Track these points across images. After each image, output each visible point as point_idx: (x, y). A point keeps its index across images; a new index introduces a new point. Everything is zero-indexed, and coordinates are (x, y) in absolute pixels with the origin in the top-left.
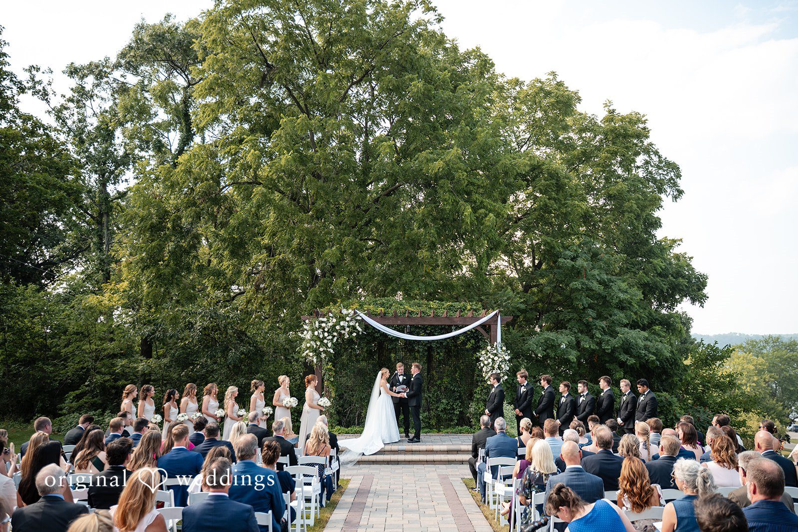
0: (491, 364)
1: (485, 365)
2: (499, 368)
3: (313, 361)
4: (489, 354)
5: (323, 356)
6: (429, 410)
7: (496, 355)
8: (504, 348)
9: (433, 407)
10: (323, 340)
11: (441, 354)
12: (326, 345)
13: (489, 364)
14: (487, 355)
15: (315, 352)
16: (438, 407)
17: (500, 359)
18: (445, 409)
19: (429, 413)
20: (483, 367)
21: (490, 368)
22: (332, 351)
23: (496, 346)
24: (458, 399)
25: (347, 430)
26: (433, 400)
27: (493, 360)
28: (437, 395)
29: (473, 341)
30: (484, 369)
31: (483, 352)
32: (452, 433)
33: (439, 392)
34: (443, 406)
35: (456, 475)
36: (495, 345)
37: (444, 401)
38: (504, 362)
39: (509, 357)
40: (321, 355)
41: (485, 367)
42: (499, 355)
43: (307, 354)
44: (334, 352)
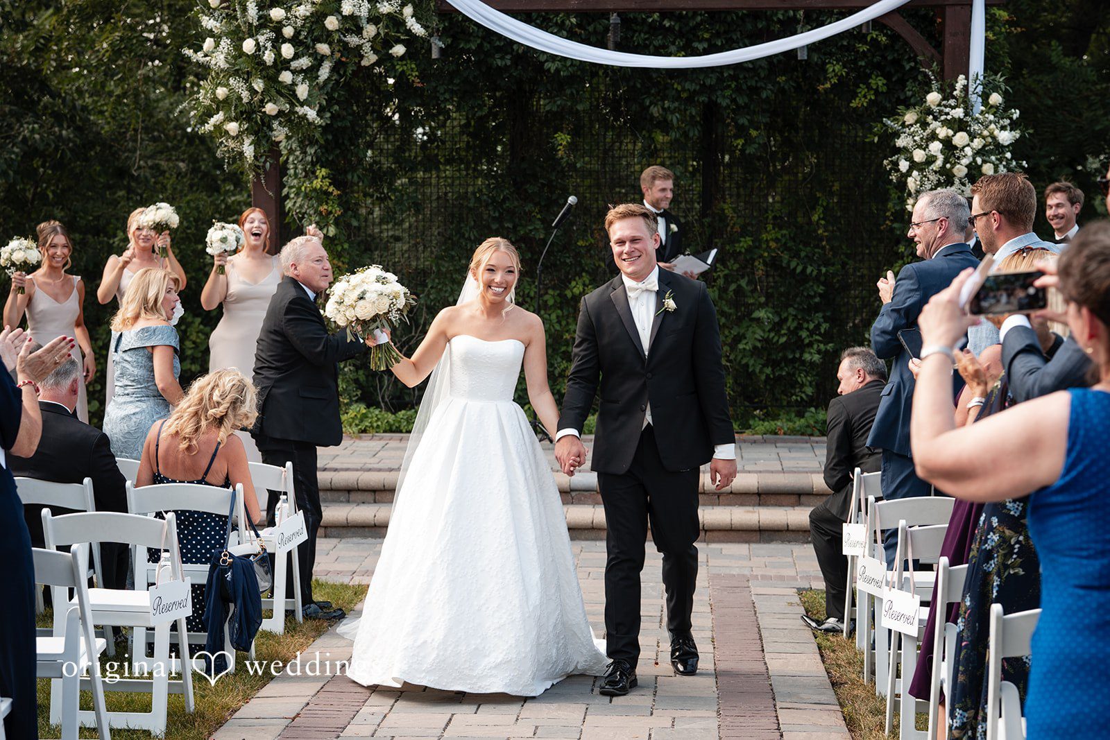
0: (939, 163)
1: (914, 165)
3: (241, 154)
4: (935, 125)
5: (280, 132)
7: (959, 125)
8: (996, 98)
10: (279, 72)
11: (754, 133)
12: (289, 93)
13: (930, 160)
14: (924, 125)
15: (249, 119)
16: (738, 339)
17: (978, 143)
18: (766, 342)
20: (909, 173)
21: (934, 178)
22: (313, 115)
23: (966, 88)
24: (817, 308)
25: (391, 417)
27: (948, 145)
28: (739, 291)
29: (878, 82)
30: (912, 183)
31: (910, 117)
32: (793, 432)
33: (743, 283)
34: (759, 334)
35: (782, 578)
36: (959, 86)
37: (761, 314)
38: (991, 152)
39: (1017, 134)
40: (272, 130)
41: (915, 173)
42: (975, 127)
43: (218, 127)
44: (319, 121)
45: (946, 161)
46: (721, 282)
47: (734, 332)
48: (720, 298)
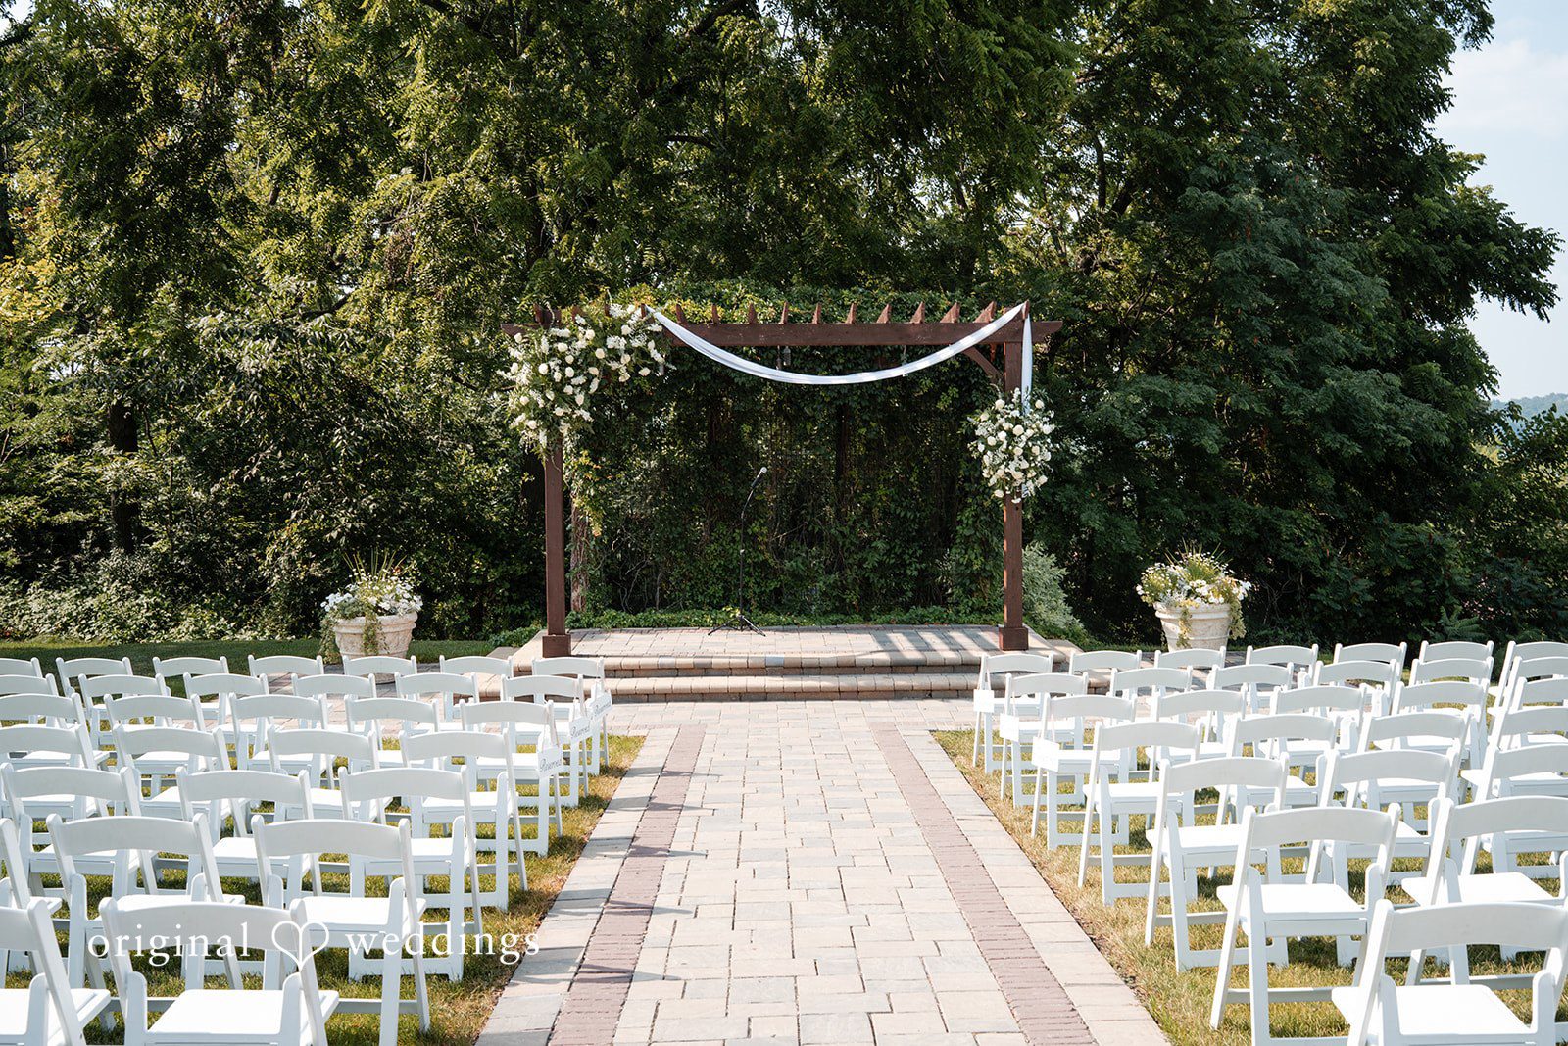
0: (1005, 446)
1: (988, 447)
2: (1027, 454)
3: (537, 442)
4: (1001, 420)
5: (565, 429)
6: (841, 568)
7: (1017, 421)
8: (1040, 404)
9: (850, 561)
10: (564, 386)
11: (873, 424)
12: (571, 401)
13: (999, 444)
14: (994, 420)
15: (543, 418)
16: (863, 560)
17: (1030, 433)
18: (882, 563)
19: (842, 574)
20: (985, 453)
21: (1001, 456)
22: (587, 415)
23: (1020, 396)
24: (914, 540)
25: (633, 618)
27: (1011, 435)
29: (954, 391)
30: (987, 459)
31: (984, 416)
32: (902, 622)
33: (866, 524)
34: (877, 557)
35: (917, 724)
36: (1016, 396)
37: (879, 544)
38: (1037, 439)
39: (1053, 427)
40: (559, 425)
41: (989, 453)
42: (1027, 422)
43: (521, 424)
44: (591, 419)
45: (1009, 445)
47: (860, 556)
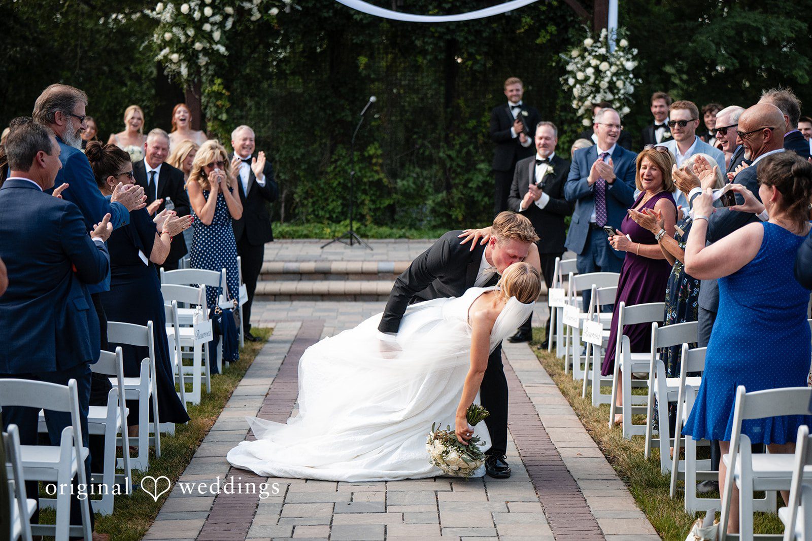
0: (592, 80)
1: (577, 81)
2: (612, 87)
3: (179, 73)
4: (589, 58)
5: (203, 60)
6: (449, 188)
7: (603, 58)
8: (624, 43)
9: (457, 181)
10: (203, 23)
11: (478, 57)
12: (209, 37)
13: (587, 78)
14: (583, 58)
15: (184, 52)
16: (468, 181)
17: (614, 69)
18: (485, 183)
19: (449, 193)
20: (574, 86)
21: (589, 89)
22: (222, 49)
23: (606, 36)
26: (458, 166)
27: (597, 70)
28: (468, 153)
29: (552, 28)
30: (576, 91)
31: (575, 53)
33: (471, 147)
34: (481, 178)
36: (602, 35)
37: (482, 166)
38: (621, 74)
39: (636, 64)
40: (198, 58)
41: (578, 86)
42: (612, 60)
43: (165, 57)
44: (226, 53)
45: (596, 79)
46: (457, 147)
47: (465, 177)
48: (458, 157)
